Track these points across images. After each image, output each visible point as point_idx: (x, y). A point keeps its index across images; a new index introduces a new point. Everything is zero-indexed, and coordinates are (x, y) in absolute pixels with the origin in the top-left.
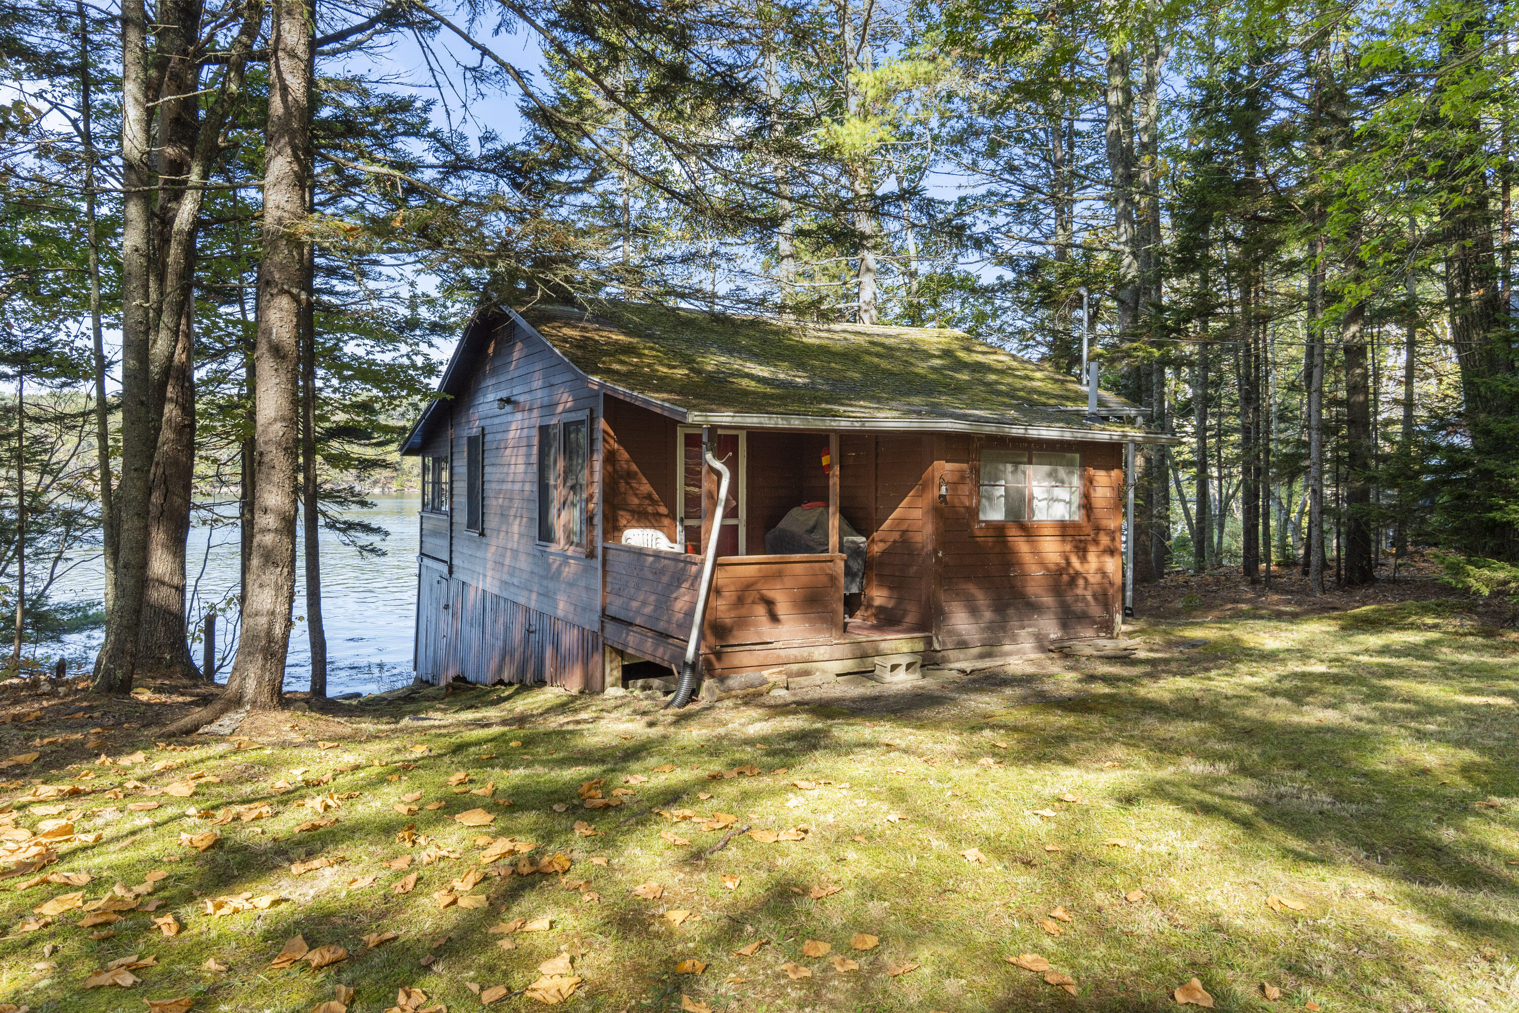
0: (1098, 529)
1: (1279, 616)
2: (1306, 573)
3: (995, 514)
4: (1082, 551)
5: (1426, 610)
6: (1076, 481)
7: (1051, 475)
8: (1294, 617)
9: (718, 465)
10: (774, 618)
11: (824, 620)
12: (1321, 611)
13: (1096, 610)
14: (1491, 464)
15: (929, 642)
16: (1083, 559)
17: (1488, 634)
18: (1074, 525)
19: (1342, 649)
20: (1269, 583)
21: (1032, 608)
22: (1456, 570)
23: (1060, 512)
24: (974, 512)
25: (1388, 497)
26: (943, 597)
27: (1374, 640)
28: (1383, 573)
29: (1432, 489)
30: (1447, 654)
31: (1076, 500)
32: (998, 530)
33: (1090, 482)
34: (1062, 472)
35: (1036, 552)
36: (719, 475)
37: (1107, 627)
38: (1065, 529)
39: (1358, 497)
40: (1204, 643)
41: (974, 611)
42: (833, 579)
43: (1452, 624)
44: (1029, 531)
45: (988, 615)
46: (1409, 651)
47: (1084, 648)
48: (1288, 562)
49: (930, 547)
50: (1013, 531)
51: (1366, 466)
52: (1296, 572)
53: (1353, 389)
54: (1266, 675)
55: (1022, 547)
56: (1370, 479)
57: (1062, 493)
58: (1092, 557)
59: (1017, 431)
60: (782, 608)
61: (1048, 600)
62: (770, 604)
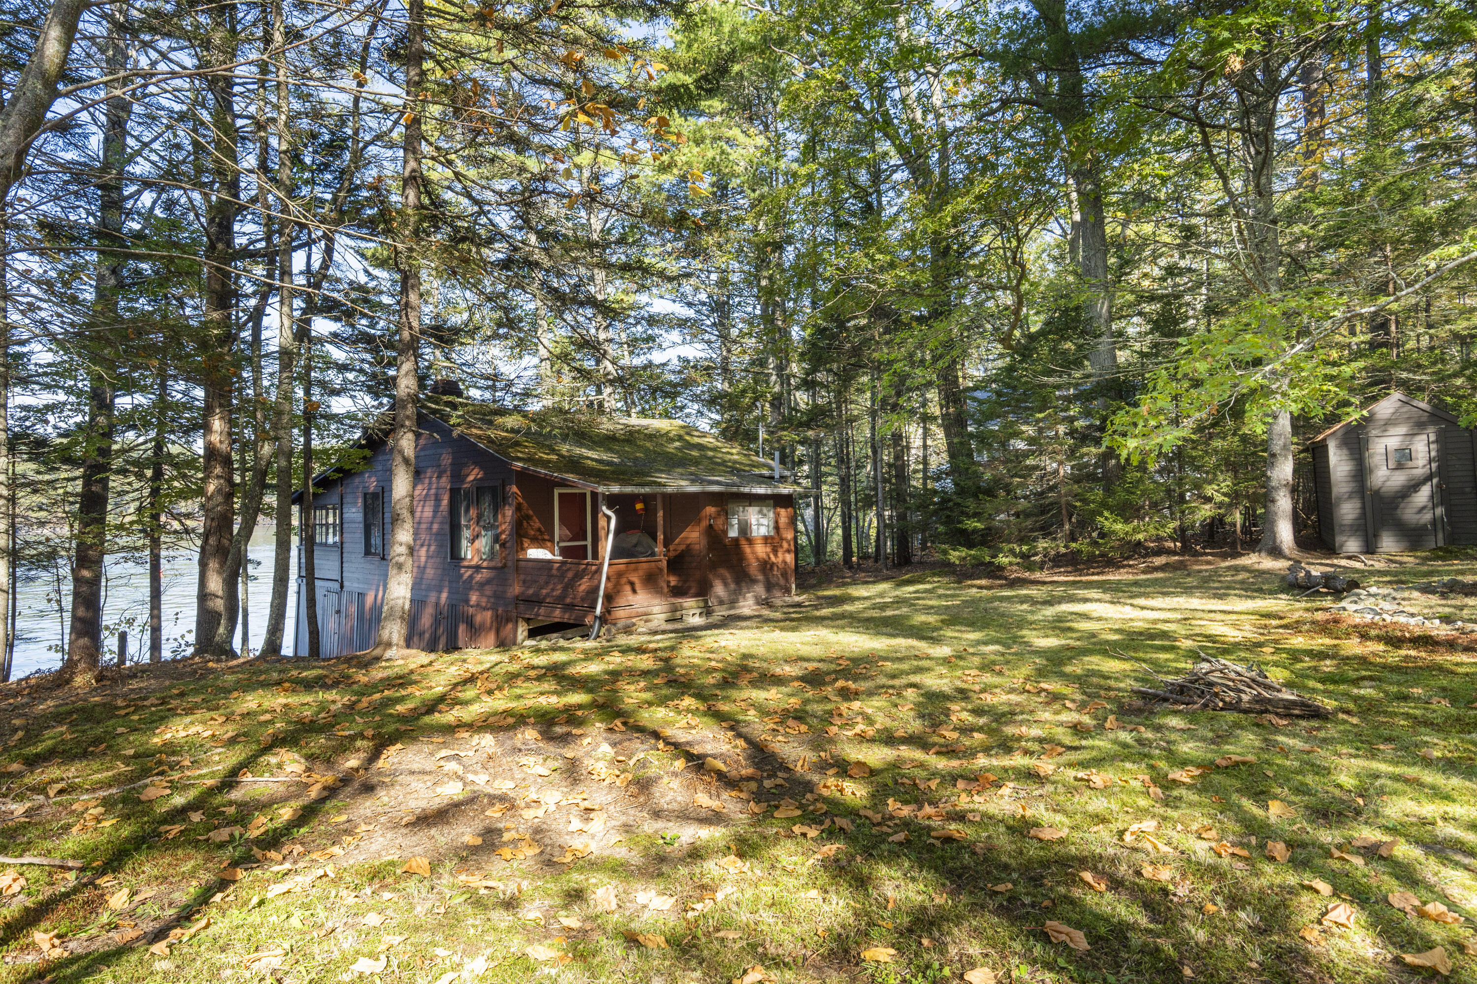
0: (782, 539)
1: (867, 583)
2: (876, 561)
3: (733, 533)
4: (775, 551)
5: (934, 575)
6: (771, 515)
7: (760, 512)
8: (874, 582)
9: (609, 513)
10: (634, 591)
11: (657, 592)
12: (886, 579)
13: (782, 582)
14: (959, 500)
15: (706, 602)
16: (776, 556)
17: (959, 582)
18: (772, 538)
19: (897, 593)
20: (859, 568)
21: (754, 581)
22: (945, 552)
23: (763, 531)
24: (725, 532)
25: (917, 517)
26: (711, 576)
27: (911, 589)
28: (915, 559)
29: (935, 512)
30: (941, 591)
31: (772, 525)
32: (736, 541)
33: (777, 515)
34: (765, 510)
35: (754, 553)
36: (609, 518)
37: (788, 591)
38: (766, 539)
39: (902, 517)
40: (835, 596)
41: (726, 584)
42: (661, 570)
43: (946, 580)
44: (750, 541)
45: (733, 586)
46: (926, 591)
47: (778, 602)
48: (865, 557)
49: (704, 553)
50: (743, 542)
51: (905, 501)
52: (870, 562)
53: (897, 458)
54: (867, 604)
55: (747, 550)
56: (908, 508)
57: (765, 521)
58: (780, 554)
59: (746, 490)
60: (638, 586)
61: (760, 577)
62: (632, 584)
